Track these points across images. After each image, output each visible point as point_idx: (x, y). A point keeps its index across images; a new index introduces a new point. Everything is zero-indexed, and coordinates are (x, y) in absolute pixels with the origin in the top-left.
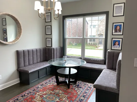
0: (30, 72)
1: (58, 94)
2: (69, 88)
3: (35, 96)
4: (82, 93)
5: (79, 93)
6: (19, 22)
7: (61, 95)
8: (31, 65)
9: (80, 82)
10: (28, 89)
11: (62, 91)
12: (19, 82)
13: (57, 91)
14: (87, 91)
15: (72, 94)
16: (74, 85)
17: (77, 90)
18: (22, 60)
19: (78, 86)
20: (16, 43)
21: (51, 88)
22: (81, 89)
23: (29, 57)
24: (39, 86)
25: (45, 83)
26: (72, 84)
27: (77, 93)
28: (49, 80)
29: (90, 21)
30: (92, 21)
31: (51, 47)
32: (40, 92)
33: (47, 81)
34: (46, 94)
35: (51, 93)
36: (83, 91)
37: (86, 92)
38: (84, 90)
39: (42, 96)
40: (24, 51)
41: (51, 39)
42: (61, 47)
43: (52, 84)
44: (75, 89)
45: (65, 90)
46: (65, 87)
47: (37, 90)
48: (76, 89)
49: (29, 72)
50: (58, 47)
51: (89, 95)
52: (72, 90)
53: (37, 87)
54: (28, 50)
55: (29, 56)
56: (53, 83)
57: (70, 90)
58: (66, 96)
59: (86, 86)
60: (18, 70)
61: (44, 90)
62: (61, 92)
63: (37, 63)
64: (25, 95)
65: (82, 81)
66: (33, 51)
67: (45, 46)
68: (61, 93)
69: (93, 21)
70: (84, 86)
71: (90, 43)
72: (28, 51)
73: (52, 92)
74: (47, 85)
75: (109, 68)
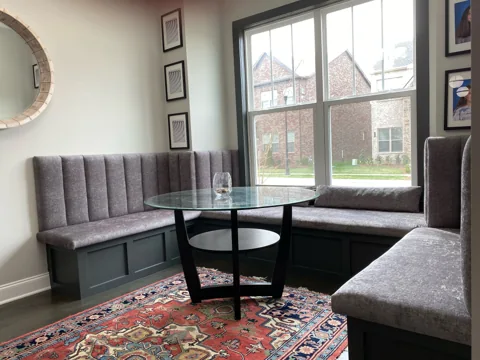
0: (76, 243)
1: (176, 344)
2: (238, 317)
3: (72, 348)
4: (295, 341)
5: (277, 343)
6: (39, 40)
7: (188, 350)
8: (98, 219)
9: (300, 291)
10: (64, 316)
11: (202, 330)
12: (49, 287)
13: (179, 328)
14: (321, 336)
15: (245, 343)
16: (268, 303)
17: (274, 329)
18: (57, 196)
19: (285, 309)
20: (24, 125)
21: (159, 317)
22: (297, 322)
23: (92, 189)
24: (115, 307)
25: (146, 295)
26: (262, 301)
27: (267, 345)
28: (167, 282)
29: (376, 74)
30: (382, 73)
31: (188, 147)
32: (103, 333)
33: (159, 287)
34: (122, 341)
35: (147, 339)
36: (304, 334)
37: (317, 340)
38: (311, 327)
39: (101, 347)
40: (64, 160)
41: (187, 115)
42: (231, 153)
43: (170, 299)
44: (269, 320)
45: (218, 325)
46: (223, 313)
47: (94, 323)
48: (268, 325)
49: (72, 244)
50: (220, 153)
51: (325, 352)
52: (252, 327)
53: (103, 308)
54: (85, 160)
55: (91, 181)
56: (180, 293)
57: (238, 328)
58: (208, 355)
59: (322, 311)
60: (40, 239)
61: (128, 321)
62: (194, 334)
63: (130, 212)
64: (33, 342)
65: (311, 289)
66: (106, 161)
67: (163, 149)
68: (191, 339)
69: (386, 76)
70: (313, 310)
71: (384, 155)
72: (86, 162)
73: (154, 331)
74: (150, 304)
75: (436, 223)
